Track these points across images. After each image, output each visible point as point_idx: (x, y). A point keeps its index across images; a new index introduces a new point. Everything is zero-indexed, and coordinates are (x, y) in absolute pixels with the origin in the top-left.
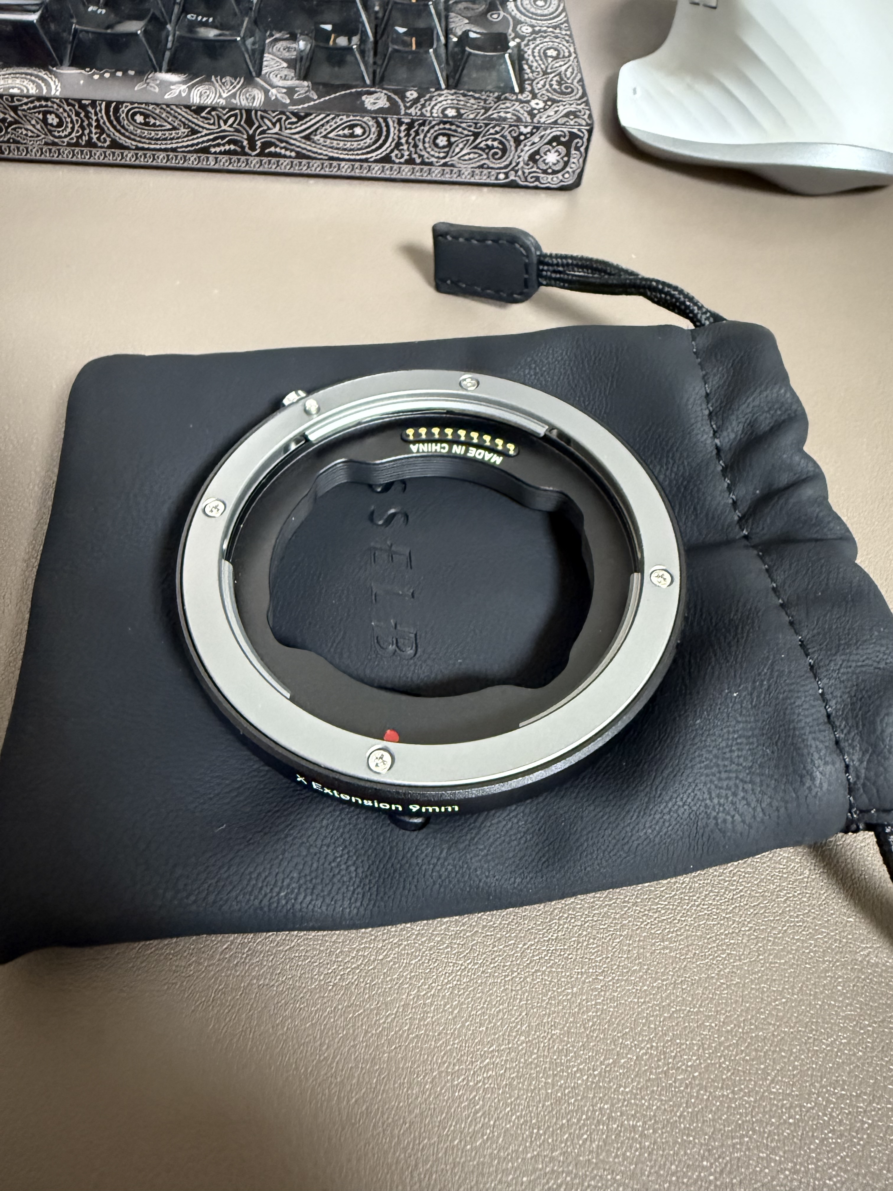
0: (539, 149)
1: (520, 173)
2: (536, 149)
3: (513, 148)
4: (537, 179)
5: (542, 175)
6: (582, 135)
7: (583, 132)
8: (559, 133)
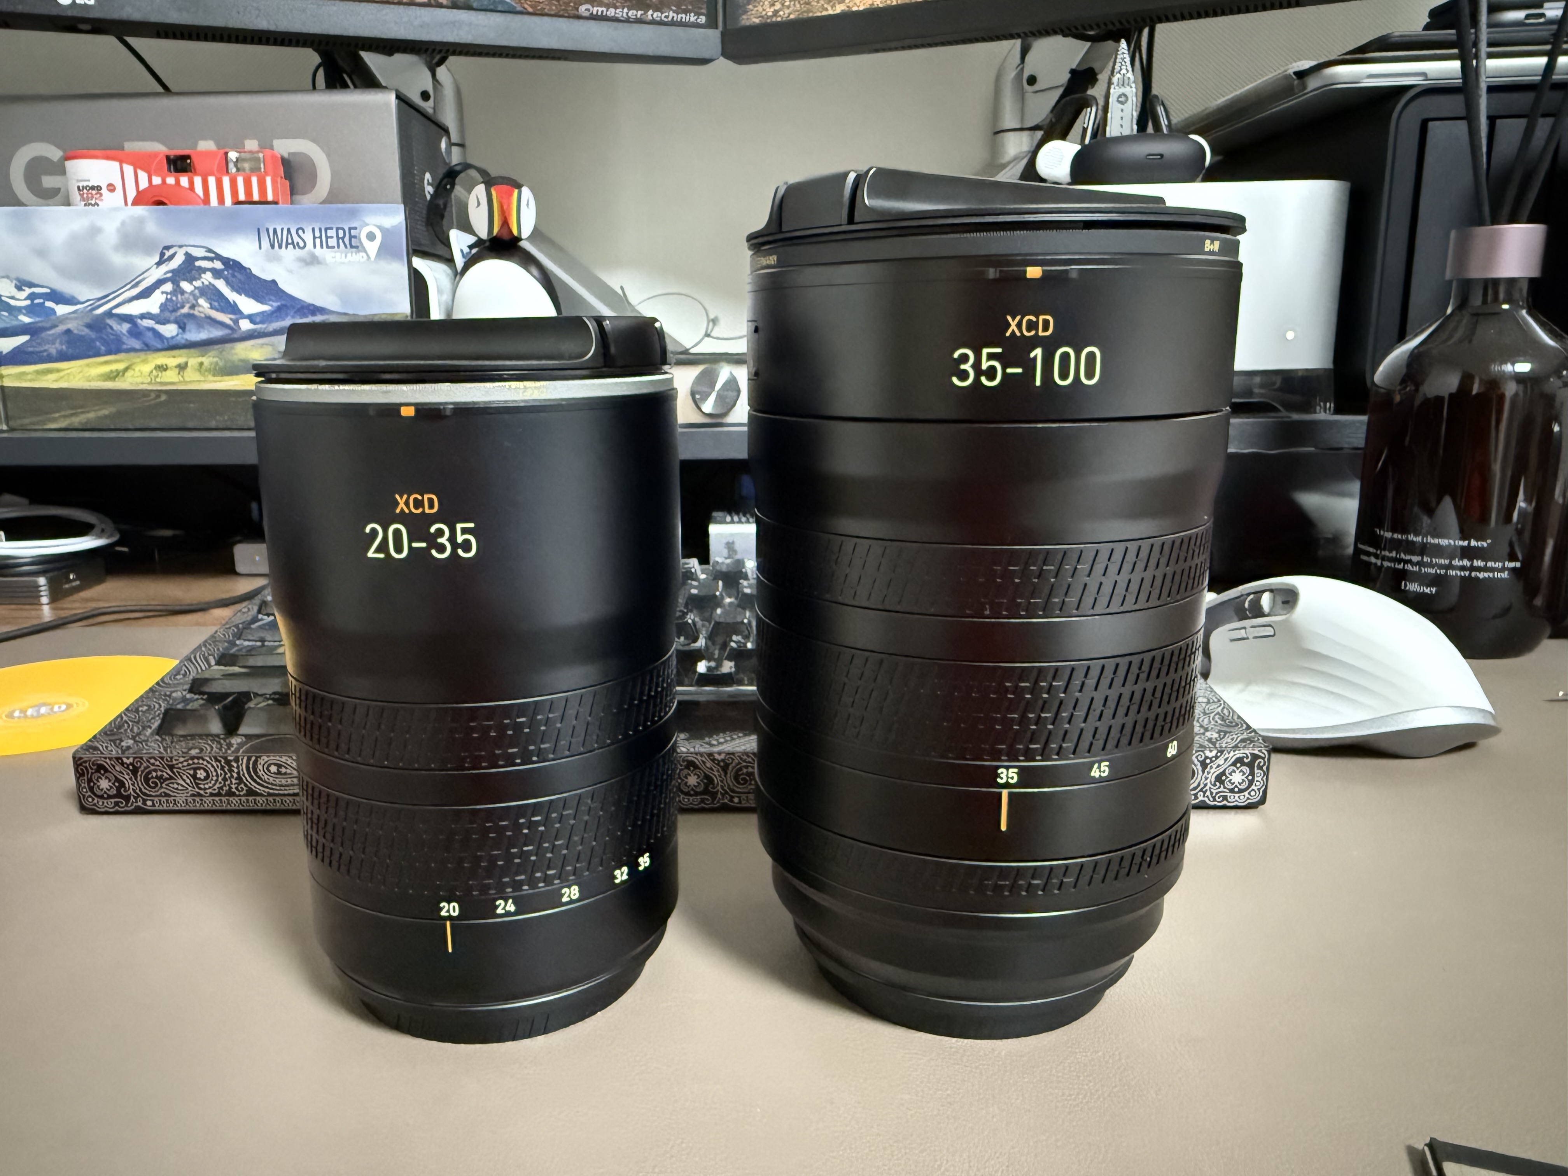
0: (1225, 770)
1: (1208, 793)
2: (1221, 770)
3: (1200, 772)
4: (1225, 798)
5: (1229, 795)
6: (1263, 756)
7: (1264, 753)
8: (1241, 755)
